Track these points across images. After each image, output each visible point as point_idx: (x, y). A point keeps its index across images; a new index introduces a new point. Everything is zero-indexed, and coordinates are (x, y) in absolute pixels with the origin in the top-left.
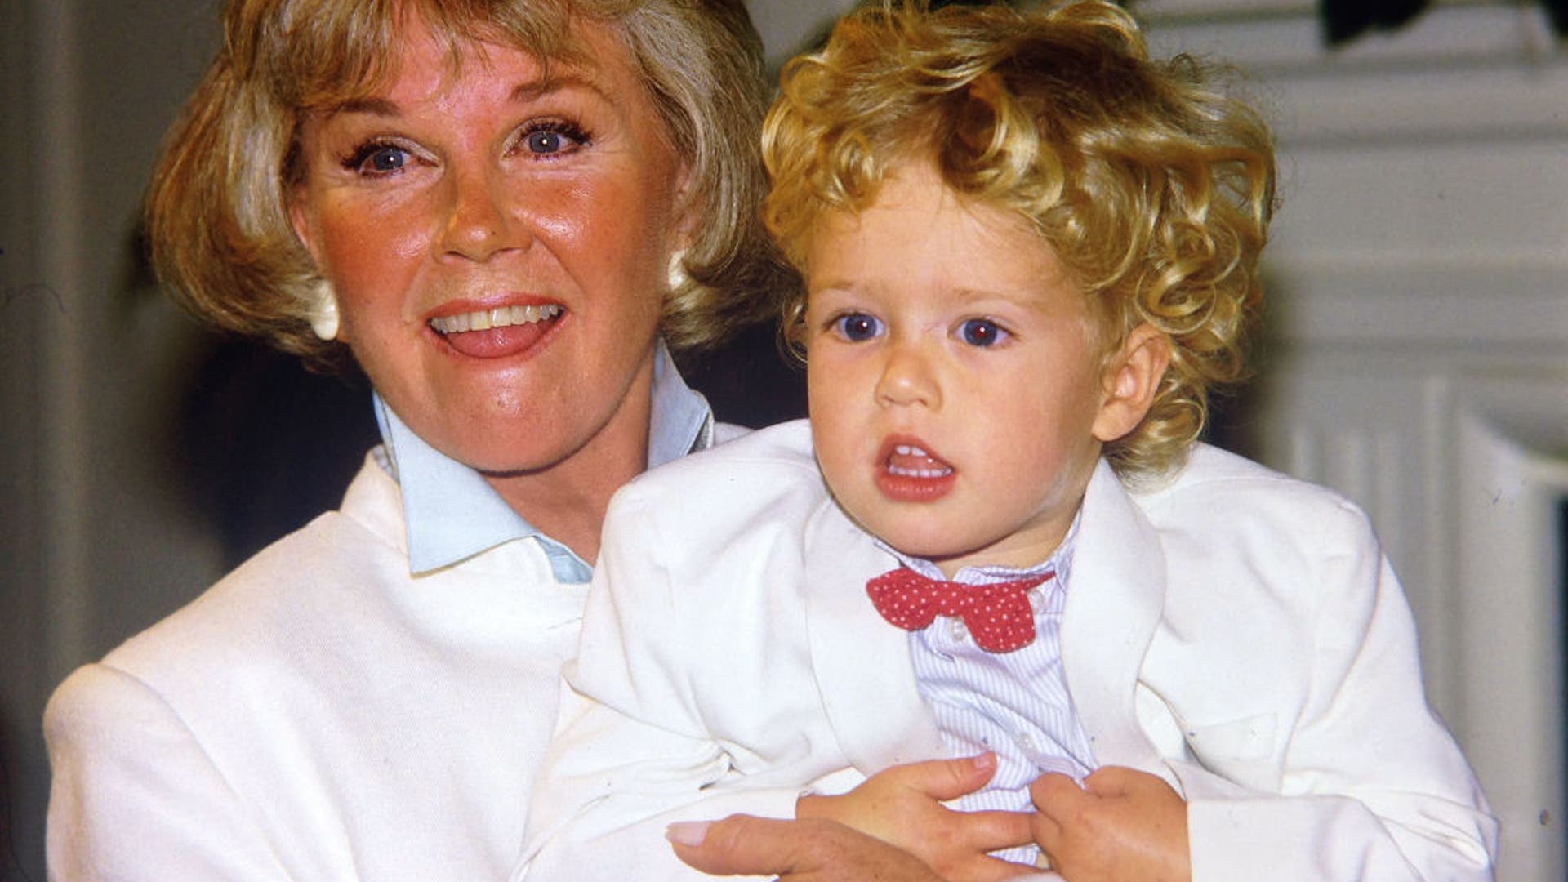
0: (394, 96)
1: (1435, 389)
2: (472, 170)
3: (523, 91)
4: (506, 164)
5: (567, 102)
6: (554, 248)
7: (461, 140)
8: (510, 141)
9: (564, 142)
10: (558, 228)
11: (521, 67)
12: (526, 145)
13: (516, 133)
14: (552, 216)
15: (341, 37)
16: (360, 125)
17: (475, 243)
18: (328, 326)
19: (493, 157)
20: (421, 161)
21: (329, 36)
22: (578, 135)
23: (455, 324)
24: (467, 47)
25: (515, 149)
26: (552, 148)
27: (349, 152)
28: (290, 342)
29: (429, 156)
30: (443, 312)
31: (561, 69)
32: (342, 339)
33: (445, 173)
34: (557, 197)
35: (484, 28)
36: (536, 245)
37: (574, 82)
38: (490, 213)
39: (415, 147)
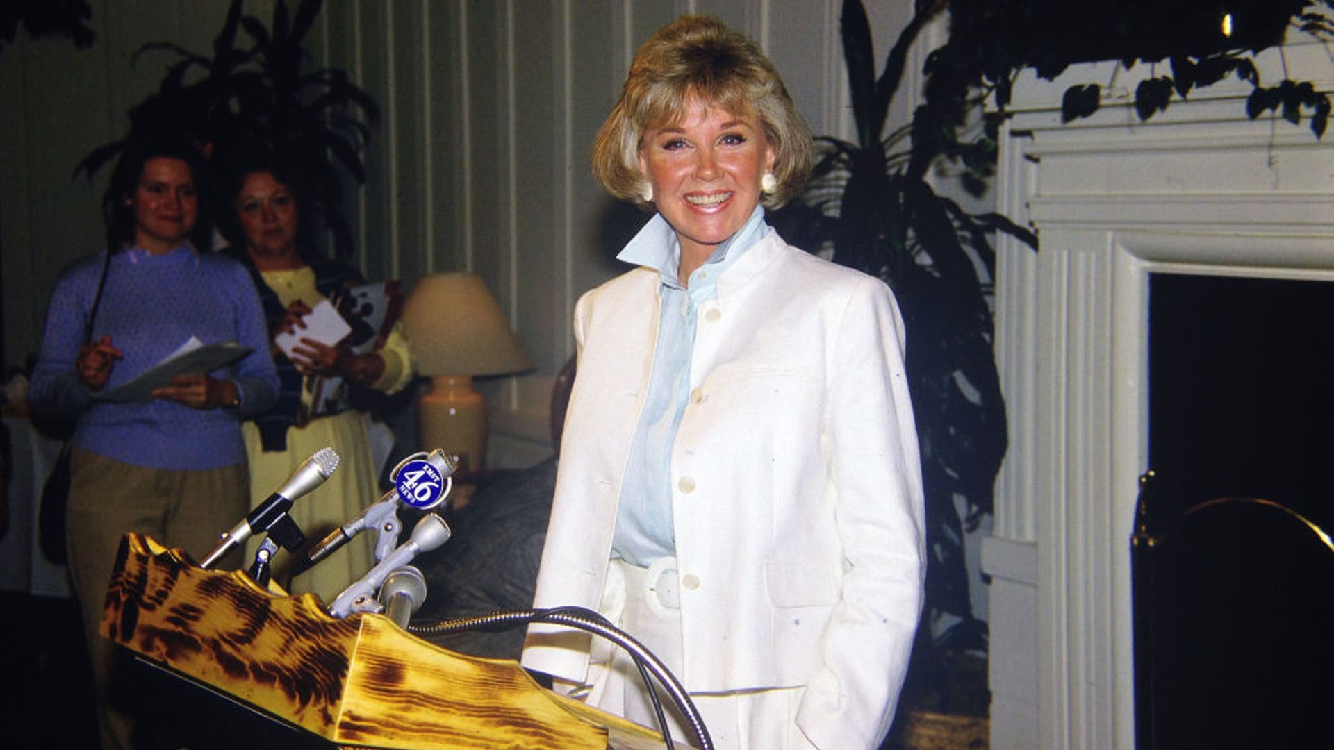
0: (684, 127)
1: (1110, 235)
2: (706, 150)
3: (725, 126)
4: (716, 148)
5: (738, 129)
6: (731, 174)
7: (703, 142)
8: (719, 140)
9: (736, 141)
10: (733, 168)
11: (726, 117)
12: (724, 142)
13: (721, 137)
14: (731, 164)
15: (668, 106)
16: (670, 136)
17: (707, 176)
18: (649, 196)
19: (712, 146)
20: (688, 146)
21: (664, 104)
22: (740, 139)
23: (696, 200)
24: (709, 109)
25: (720, 143)
26: (732, 142)
27: (666, 144)
28: (638, 201)
29: (691, 145)
30: (691, 195)
31: (738, 118)
32: (654, 201)
33: (696, 152)
34: (732, 159)
35: (715, 103)
36: (726, 175)
37: (741, 122)
38: (714, 166)
39: (687, 142)
